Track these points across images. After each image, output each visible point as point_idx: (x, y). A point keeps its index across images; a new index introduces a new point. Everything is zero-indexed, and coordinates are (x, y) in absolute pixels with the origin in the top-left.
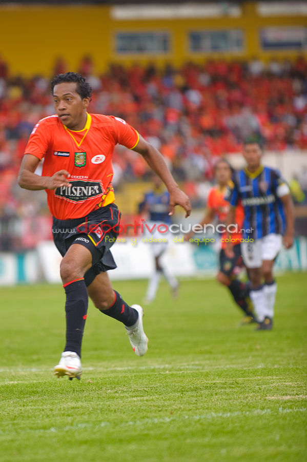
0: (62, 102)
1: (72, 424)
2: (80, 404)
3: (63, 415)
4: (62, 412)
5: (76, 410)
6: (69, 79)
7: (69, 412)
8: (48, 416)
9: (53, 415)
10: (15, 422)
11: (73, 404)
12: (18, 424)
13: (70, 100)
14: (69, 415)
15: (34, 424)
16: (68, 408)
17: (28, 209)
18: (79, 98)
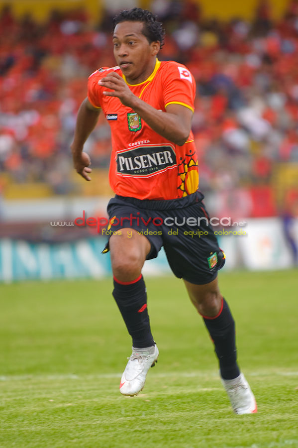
0: (123, 45)
1: (277, 440)
2: (286, 416)
3: (267, 429)
4: (266, 426)
5: (283, 423)
6: (133, 16)
7: (274, 426)
8: (248, 430)
9: (255, 430)
10: (210, 437)
11: (279, 416)
12: (213, 440)
13: (133, 43)
14: (273, 430)
15: (232, 439)
16: (274, 421)
17: (224, 180)
18: (145, 41)
